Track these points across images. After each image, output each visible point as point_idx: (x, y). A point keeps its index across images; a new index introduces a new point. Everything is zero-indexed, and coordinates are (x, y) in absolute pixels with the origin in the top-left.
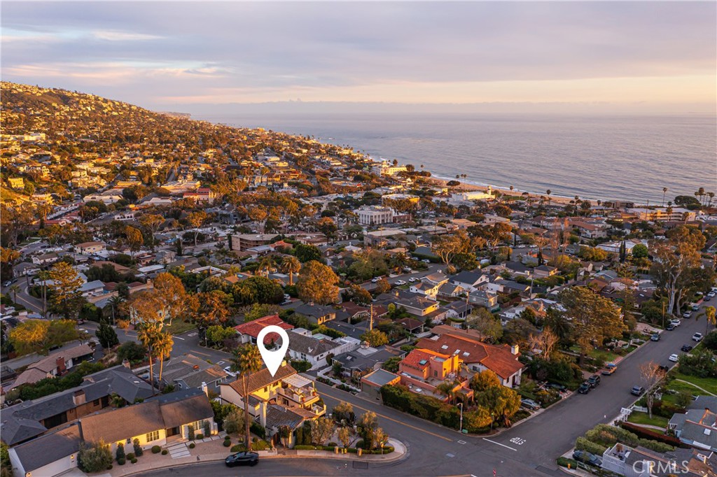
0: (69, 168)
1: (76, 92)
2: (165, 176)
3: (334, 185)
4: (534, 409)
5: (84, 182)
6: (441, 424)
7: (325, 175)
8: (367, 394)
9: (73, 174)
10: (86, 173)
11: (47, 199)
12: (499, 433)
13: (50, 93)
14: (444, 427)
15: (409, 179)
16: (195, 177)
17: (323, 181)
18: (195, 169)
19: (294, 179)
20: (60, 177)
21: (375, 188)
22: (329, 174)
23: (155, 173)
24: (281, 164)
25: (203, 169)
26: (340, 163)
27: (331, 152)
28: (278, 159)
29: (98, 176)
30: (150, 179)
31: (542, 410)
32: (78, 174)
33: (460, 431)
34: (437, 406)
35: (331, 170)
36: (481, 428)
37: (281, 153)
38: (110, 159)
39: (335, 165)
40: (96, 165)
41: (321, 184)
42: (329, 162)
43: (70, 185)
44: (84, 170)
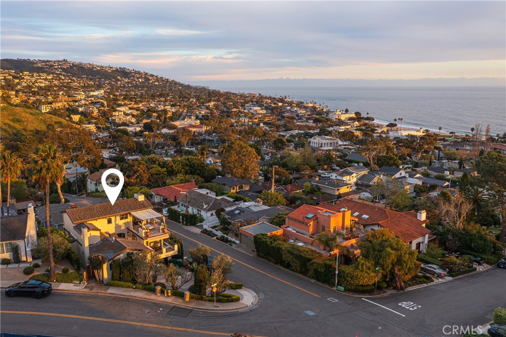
0: (112, 110)
1: (133, 70)
2: (176, 116)
3: (298, 125)
4: (439, 276)
5: (120, 119)
6: (314, 279)
7: (293, 118)
8: (245, 246)
9: (114, 113)
10: (122, 114)
11: (92, 128)
12: (385, 295)
13: (117, 70)
14: (317, 282)
15: (357, 123)
16: (197, 118)
17: (289, 122)
18: (197, 112)
19: (269, 120)
20: (105, 115)
21: (329, 128)
22: (295, 118)
23: (169, 115)
24: (261, 112)
25: (204, 113)
26: (305, 112)
27: (300, 105)
28: (260, 108)
29: (131, 116)
30: (165, 118)
31: (450, 278)
32: (117, 114)
33: (334, 288)
34: (311, 257)
35: (298, 116)
36: (362, 286)
37: (263, 106)
38: (140, 105)
39: (301, 113)
40: (130, 109)
41: (287, 123)
42: (296, 111)
43: (110, 121)
44: (122, 111)
